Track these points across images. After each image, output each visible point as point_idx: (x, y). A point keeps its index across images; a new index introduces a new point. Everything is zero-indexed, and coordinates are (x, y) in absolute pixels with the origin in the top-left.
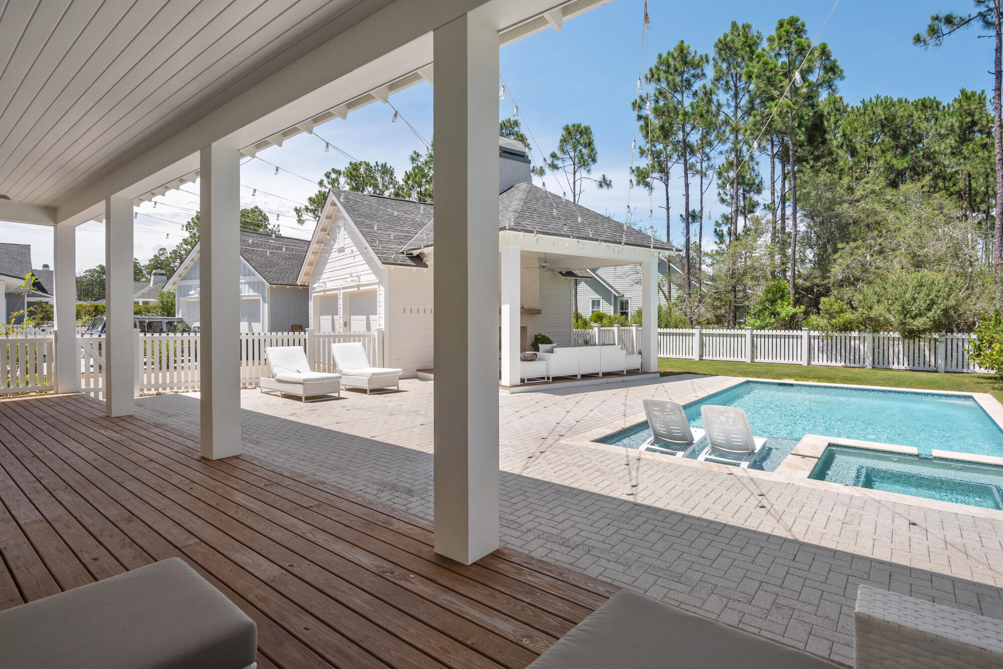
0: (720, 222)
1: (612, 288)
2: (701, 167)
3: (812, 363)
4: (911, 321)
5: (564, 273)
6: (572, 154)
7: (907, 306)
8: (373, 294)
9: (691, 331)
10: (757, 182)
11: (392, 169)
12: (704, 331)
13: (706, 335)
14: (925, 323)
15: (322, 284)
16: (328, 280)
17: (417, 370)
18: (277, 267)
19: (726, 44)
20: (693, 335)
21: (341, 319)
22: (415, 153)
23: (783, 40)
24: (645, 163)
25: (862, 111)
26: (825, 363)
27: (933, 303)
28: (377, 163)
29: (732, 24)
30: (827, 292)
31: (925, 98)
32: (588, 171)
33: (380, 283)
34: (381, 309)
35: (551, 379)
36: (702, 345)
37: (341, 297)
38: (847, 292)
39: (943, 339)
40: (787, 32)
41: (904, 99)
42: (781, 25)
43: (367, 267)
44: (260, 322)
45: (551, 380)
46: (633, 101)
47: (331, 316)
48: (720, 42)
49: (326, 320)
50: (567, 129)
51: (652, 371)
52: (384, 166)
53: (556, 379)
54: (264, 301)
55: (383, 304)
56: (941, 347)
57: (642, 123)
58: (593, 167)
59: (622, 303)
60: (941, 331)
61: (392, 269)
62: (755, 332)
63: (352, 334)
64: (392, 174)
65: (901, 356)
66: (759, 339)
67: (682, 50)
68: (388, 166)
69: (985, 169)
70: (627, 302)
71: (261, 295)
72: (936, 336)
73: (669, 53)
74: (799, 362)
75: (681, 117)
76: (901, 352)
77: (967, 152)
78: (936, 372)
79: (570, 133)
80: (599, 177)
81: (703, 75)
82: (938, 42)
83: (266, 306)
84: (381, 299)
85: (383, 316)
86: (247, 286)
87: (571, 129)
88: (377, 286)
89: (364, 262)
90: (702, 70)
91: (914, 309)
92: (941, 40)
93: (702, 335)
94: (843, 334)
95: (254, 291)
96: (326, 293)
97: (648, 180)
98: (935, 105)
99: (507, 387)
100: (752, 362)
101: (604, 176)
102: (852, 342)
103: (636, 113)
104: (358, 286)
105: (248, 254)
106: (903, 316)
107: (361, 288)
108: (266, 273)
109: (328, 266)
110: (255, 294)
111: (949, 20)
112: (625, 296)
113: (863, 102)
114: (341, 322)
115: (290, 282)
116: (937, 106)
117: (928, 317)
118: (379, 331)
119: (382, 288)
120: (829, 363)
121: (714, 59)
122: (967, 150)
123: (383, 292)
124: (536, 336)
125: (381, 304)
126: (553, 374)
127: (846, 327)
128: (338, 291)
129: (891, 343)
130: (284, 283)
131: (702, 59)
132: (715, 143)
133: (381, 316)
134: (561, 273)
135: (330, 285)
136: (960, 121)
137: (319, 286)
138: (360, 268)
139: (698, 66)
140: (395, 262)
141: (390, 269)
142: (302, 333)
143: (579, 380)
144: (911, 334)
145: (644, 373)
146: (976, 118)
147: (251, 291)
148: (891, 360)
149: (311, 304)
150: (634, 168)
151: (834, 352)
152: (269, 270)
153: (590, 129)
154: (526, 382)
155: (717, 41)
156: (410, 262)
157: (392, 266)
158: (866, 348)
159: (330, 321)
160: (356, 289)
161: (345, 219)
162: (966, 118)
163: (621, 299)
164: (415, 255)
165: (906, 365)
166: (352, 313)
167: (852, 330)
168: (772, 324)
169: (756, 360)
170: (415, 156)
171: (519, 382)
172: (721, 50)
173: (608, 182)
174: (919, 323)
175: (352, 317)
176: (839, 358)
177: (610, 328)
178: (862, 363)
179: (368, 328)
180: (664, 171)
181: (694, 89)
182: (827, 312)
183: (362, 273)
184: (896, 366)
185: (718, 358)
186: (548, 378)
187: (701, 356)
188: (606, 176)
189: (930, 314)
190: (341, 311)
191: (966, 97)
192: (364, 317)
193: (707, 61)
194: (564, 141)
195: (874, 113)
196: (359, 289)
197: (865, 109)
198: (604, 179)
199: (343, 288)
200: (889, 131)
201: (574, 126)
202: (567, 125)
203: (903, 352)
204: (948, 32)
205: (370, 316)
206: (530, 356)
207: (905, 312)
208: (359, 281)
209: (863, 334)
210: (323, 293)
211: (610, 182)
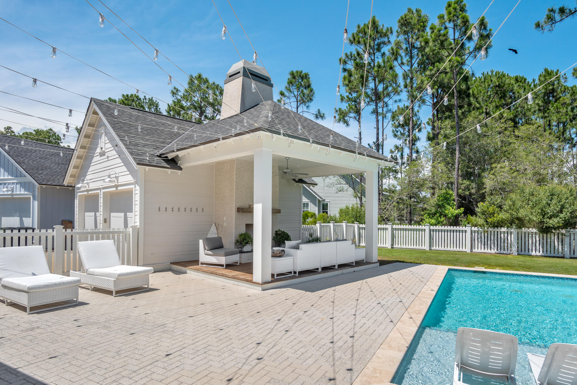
0: (393, 150)
1: (317, 195)
2: (383, 110)
3: (474, 250)
4: (548, 220)
5: (297, 180)
6: (296, 93)
7: (544, 209)
8: (129, 194)
9: (385, 226)
10: (418, 123)
11: (157, 102)
12: (394, 226)
13: (396, 229)
14: (558, 222)
15: (86, 185)
16: (90, 181)
17: (171, 263)
18: (49, 170)
19: (406, 20)
20: (386, 229)
21: (101, 216)
22: (175, 89)
23: (452, 15)
24: (344, 106)
25: (483, 80)
26: (483, 251)
27: (563, 207)
28: (145, 97)
29: (408, 9)
30: (483, 198)
31: (517, 76)
32: (308, 107)
33: (136, 183)
34: (137, 207)
35: (297, 273)
36: (393, 237)
37: (102, 196)
38: (498, 199)
39: (568, 234)
40: (455, 9)
41: (507, 75)
42: (449, 6)
43: (124, 169)
44: (30, 217)
45: (297, 275)
46: (340, 58)
47: (94, 213)
48: (402, 18)
49: (89, 216)
50: (292, 74)
51: (373, 262)
52: (151, 100)
53: (303, 273)
54: (34, 199)
55: (138, 203)
56: (567, 240)
57: (346, 74)
58: (311, 104)
59: (323, 205)
60: (567, 228)
61: (147, 170)
62: (432, 227)
63: (111, 230)
64: (157, 106)
65: (538, 245)
66: (434, 233)
67: (374, 22)
68: (154, 100)
69: (566, 119)
70: (327, 205)
71: (32, 194)
72: (564, 231)
73: (365, 25)
74: (464, 250)
75: (376, 69)
76: (538, 242)
77: (552, 108)
78: (563, 257)
79: (294, 77)
80: (315, 111)
81: (389, 42)
82: (551, 28)
83: (36, 203)
84: (137, 198)
85: (138, 213)
86: (18, 186)
87: (295, 74)
88: (133, 186)
89: (122, 164)
90: (388, 38)
91: (549, 211)
92: (553, 27)
93: (393, 229)
94: (496, 230)
95: (25, 190)
96: (89, 192)
97: (346, 118)
98: (523, 81)
99: (258, 284)
100: (430, 249)
101: (319, 110)
102: (502, 235)
103: (342, 66)
104: (116, 186)
105: (20, 157)
106: (541, 217)
107: (119, 188)
108: (37, 175)
109: (91, 169)
110: (26, 193)
111: (562, 11)
112: (326, 200)
113: (483, 74)
114: (101, 219)
115: (59, 184)
116: (525, 81)
117: (560, 218)
118: (134, 228)
119: (138, 188)
120: (486, 251)
121: (397, 32)
122: (552, 107)
123: (138, 192)
124: (276, 232)
125: (136, 203)
126: (299, 269)
127: (499, 225)
128: (99, 191)
129: (530, 236)
130: (54, 184)
131: (388, 30)
132: (392, 95)
133: (136, 213)
134: (294, 180)
135: (92, 186)
136: (545, 89)
137: (82, 187)
138: (117, 170)
139: (386, 35)
140: (150, 164)
141: (145, 170)
142: (50, 231)
143: (320, 273)
144: (545, 230)
145: (368, 263)
146: (555, 87)
147: (22, 190)
148: (530, 248)
149: (77, 202)
150: (338, 109)
151: (489, 243)
152: (41, 172)
153: (308, 75)
154: (275, 277)
155: (400, 18)
156: (165, 164)
157: (147, 168)
158: (512, 239)
159: (93, 218)
160: (114, 189)
161: (105, 126)
162: (549, 86)
163: (323, 202)
164: (170, 158)
165: (541, 252)
166: (112, 210)
167: (501, 227)
168: (442, 222)
169: (432, 248)
170: (175, 91)
171: (270, 279)
172: (402, 24)
173: (322, 115)
174: (553, 222)
175: (111, 213)
176: (492, 246)
177: (328, 224)
178: (509, 251)
179: (126, 225)
180: (358, 112)
181: (382, 50)
182: (483, 213)
183: (120, 174)
184: (534, 253)
185: (404, 246)
186: (295, 273)
187: (392, 245)
188: (321, 110)
189: (561, 215)
190: (101, 209)
191: (548, 73)
192: (122, 214)
193: (392, 32)
194: (290, 83)
195: (491, 81)
196: (117, 189)
197: (485, 79)
198: (319, 112)
199: (104, 188)
200: (500, 93)
201: (297, 72)
202: (292, 71)
203: (539, 241)
204: (560, 20)
205: (128, 214)
206: (278, 252)
207: (543, 214)
208: (118, 181)
209: (510, 230)
210: (86, 193)
211: (324, 114)
